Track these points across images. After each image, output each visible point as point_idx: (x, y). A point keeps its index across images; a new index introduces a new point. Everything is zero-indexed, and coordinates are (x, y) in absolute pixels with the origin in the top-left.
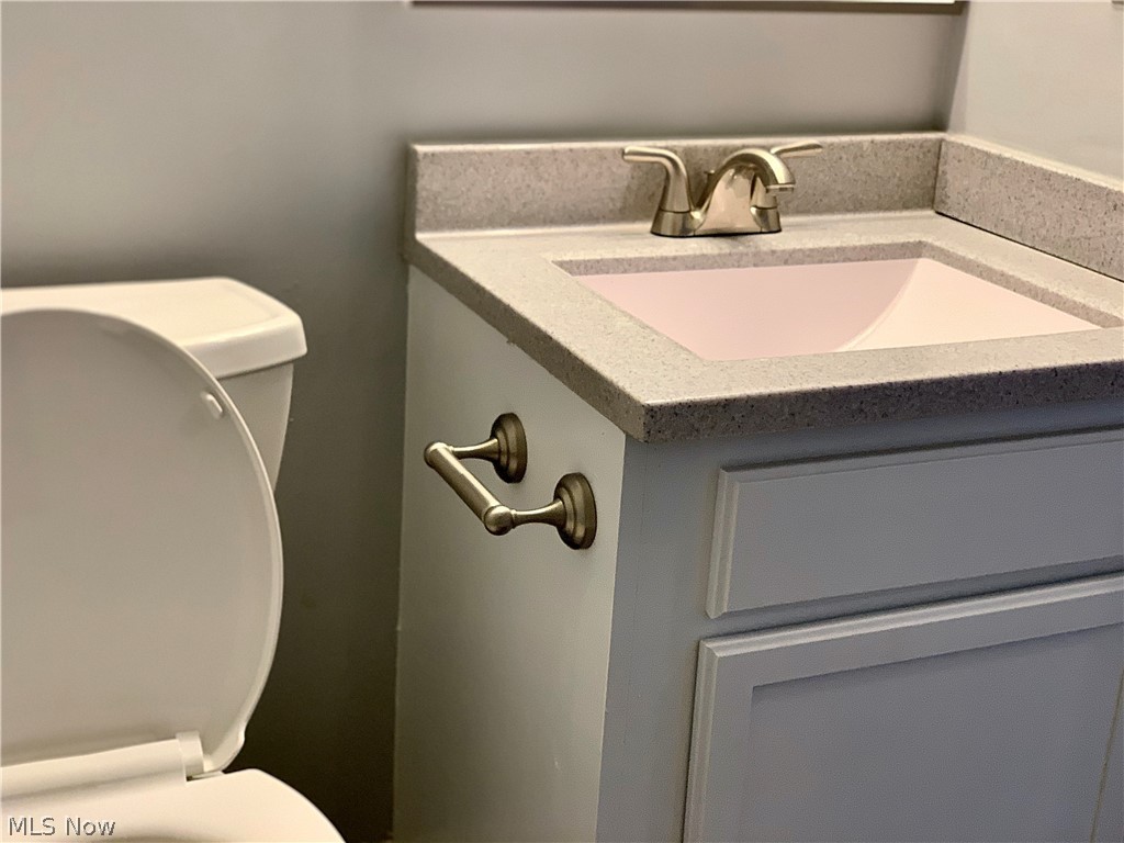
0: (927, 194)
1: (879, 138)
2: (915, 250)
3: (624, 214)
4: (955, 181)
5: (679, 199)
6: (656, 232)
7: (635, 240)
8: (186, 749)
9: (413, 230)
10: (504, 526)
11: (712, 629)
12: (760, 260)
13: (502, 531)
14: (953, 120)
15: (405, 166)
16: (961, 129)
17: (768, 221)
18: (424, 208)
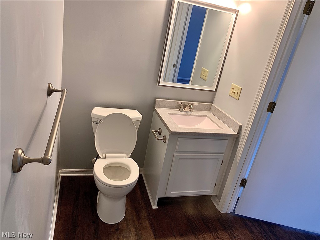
0: (209, 110)
1: (205, 103)
2: (206, 116)
3: (177, 108)
4: (212, 109)
5: (182, 108)
6: (179, 111)
7: (177, 111)
8: (125, 155)
9: (155, 107)
10: (158, 139)
11: (176, 152)
12: (189, 115)
13: (157, 140)
14: (213, 103)
15: (155, 100)
16: (214, 104)
17: (191, 111)
18: (156, 105)
